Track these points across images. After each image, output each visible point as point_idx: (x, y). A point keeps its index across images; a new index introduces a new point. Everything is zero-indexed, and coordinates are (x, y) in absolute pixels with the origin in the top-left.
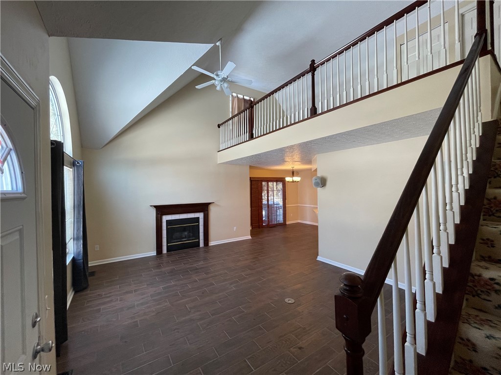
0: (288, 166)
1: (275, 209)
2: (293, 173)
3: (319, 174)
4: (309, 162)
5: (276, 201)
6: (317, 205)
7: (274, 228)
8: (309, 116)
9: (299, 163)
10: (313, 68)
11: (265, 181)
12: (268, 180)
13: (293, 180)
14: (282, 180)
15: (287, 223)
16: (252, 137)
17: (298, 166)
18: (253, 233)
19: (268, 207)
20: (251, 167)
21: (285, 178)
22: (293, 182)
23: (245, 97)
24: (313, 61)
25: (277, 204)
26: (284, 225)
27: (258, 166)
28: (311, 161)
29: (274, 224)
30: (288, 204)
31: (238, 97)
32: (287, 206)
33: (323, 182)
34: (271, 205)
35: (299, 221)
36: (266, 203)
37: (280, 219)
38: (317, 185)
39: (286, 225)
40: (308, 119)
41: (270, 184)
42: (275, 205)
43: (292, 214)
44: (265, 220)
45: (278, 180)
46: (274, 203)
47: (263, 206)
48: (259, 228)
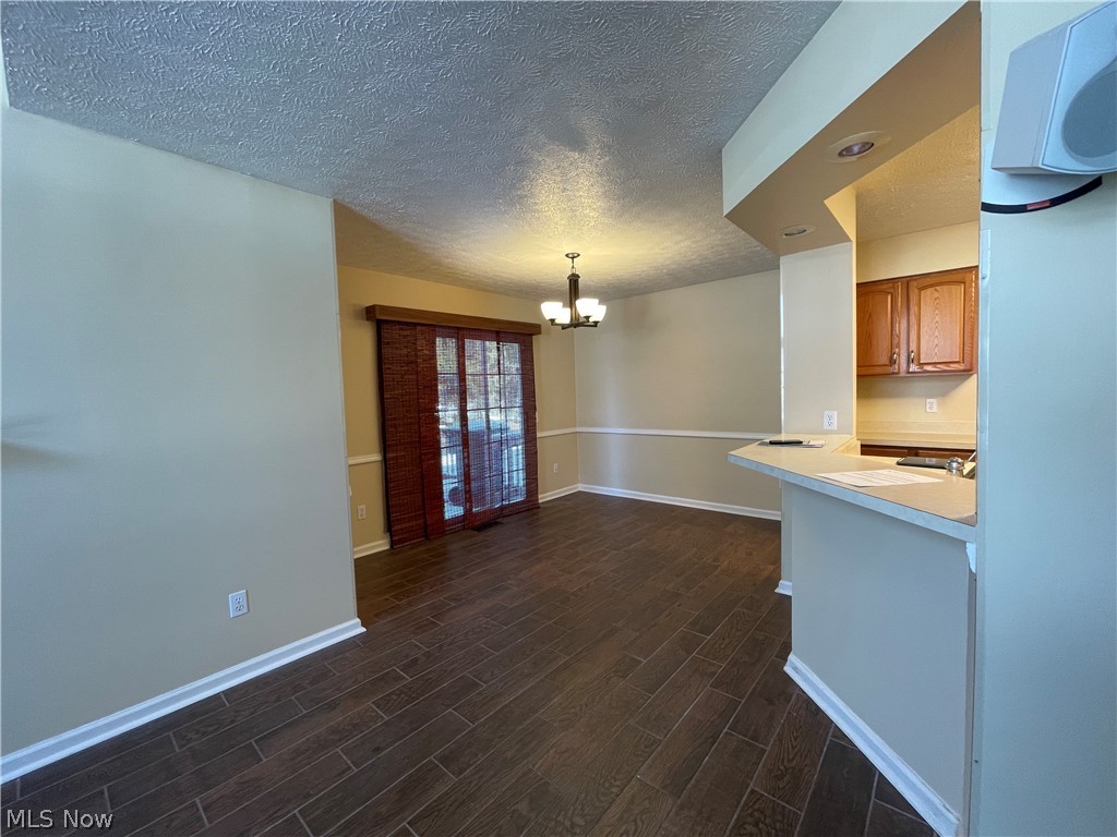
1: (495, 449)
5: (496, 417)
11: (446, 331)
14: (517, 332)
15: (543, 498)
19: (465, 443)
25: (500, 431)
26: (530, 506)
29: (491, 511)
30: (543, 430)
32: (539, 435)
34: (479, 434)
35: (581, 487)
36: (457, 426)
39: (536, 506)
41: (474, 346)
42: (495, 432)
43: (556, 465)
44: (454, 492)
45: (500, 332)
46: (488, 428)
47: (444, 441)
48: (427, 537)
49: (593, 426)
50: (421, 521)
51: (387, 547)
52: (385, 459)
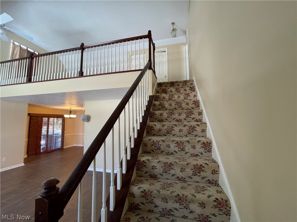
0: (67, 107)
1: (55, 138)
2: (70, 112)
3: (86, 114)
4: (82, 105)
5: (55, 132)
6: (84, 133)
7: (50, 153)
8: (78, 76)
9: (75, 106)
10: (82, 48)
11: (45, 117)
12: (49, 116)
13: (70, 117)
14: (62, 116)
15: (64, 147)
16: (29, 80)
17: (74, 108)
18: (26, 161)
19: (47, 137)
20: (30, 105)
21: (63, 115)
22: (70, 118)
23: (29, 49)
24: (83, 44)
25: (56, 134)
26: (62, 149)
27: (38, 104)
28: (83, 105)
29: (53, 150)
30: (66, 134)
31: (20, 46)
32: (65, 135)
33: (88, 119)
34: (51, 135)
35: (75, 145)
36: (46, 134)
37: (59, 145)
38: (84, 120)
39: (63, 149)
40: (77, 77)
41: (51, 119)
42: (55, 135)
43: (69, 141)
44: (43, 148)
45: (58, 116)
46: (53, 134)
47: (42, 137)
48: (36, 155)
49: (78, 133)
50: (35, 152)
51: (27, 157)
52: (28, 140)
